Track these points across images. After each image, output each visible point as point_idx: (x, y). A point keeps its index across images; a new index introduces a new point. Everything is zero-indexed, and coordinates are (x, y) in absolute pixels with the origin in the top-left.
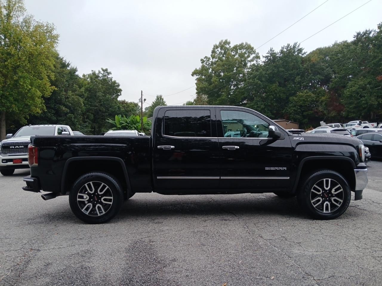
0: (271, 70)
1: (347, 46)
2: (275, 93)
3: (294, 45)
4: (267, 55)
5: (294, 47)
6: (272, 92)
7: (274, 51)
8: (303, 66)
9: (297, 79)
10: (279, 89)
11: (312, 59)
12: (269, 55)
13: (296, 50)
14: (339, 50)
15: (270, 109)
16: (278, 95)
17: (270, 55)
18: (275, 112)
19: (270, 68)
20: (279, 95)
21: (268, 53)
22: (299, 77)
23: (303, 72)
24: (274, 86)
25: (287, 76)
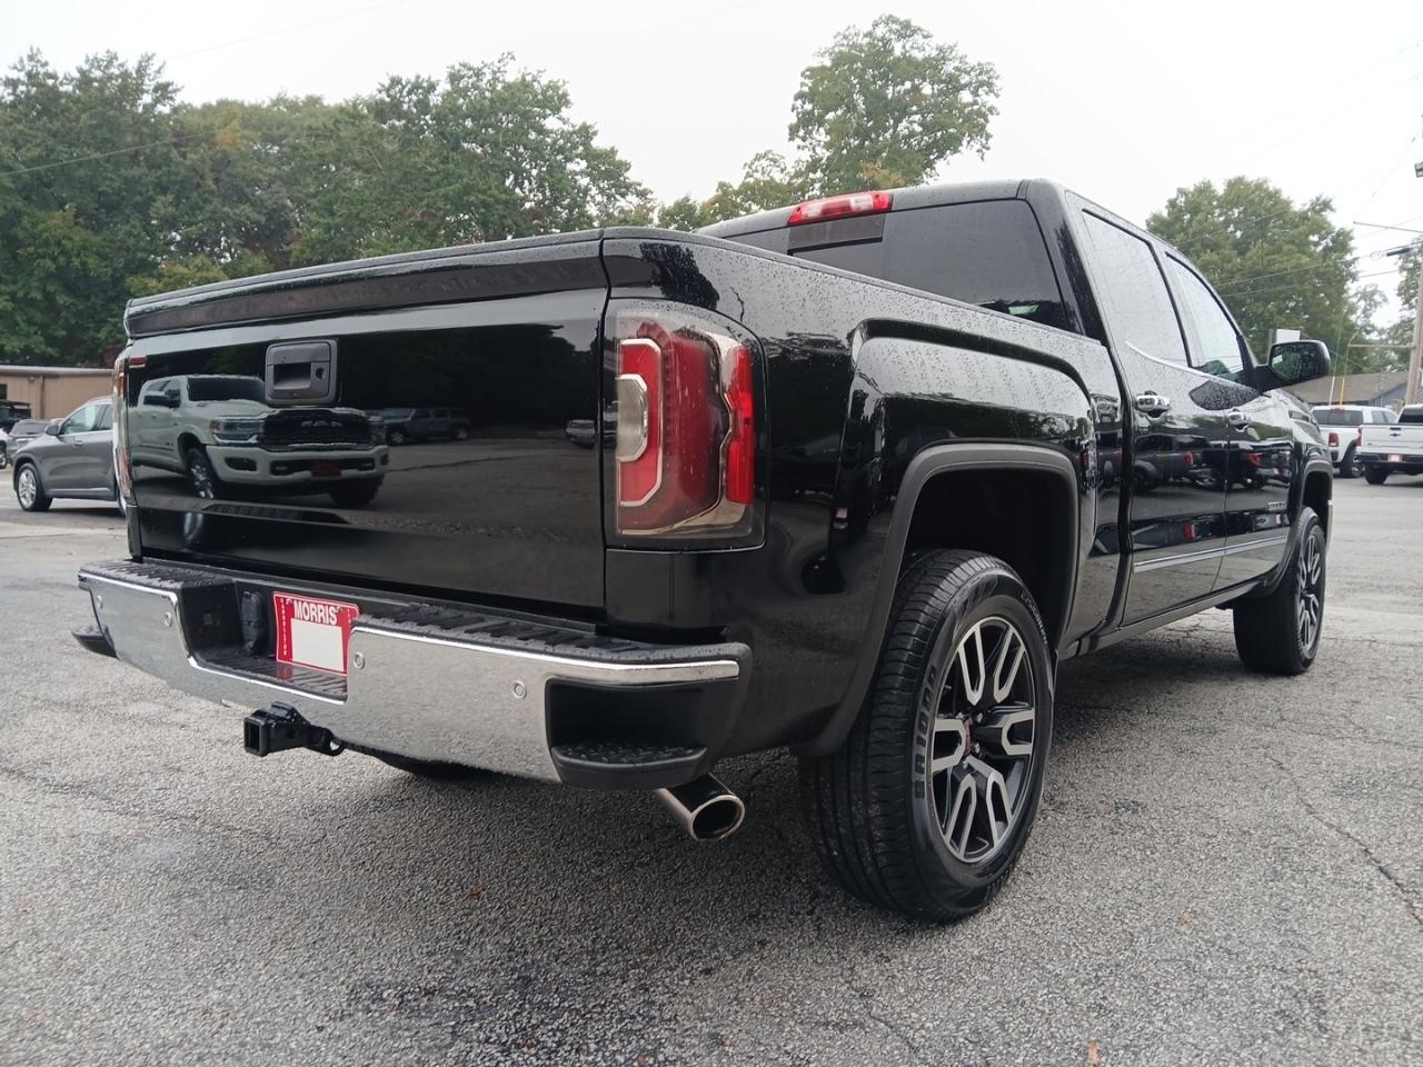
0: (37, 145)
1: (354, 117)
2: (62, 252)
3: (140, 63)
4: (14, 75)
5: (141, 71)
6: (46, 243)
7: (46, 64)
8: (184, 156)
9: (158, 204)
10: (80, 235)
11: (220, 136)
12: (22, 76)
13: (149, 84)
14: (325, 126)
15: (39, 317)
16: (76, 262)
17: (26, 79)
18: (64, 333)
19: (36, 137)
20: (84, 264)
21: (15, 68)
22: (170, 198)
23: (181, 182)
24: (54, 221)
25: (116, 184)
